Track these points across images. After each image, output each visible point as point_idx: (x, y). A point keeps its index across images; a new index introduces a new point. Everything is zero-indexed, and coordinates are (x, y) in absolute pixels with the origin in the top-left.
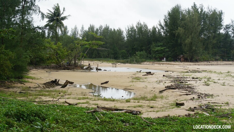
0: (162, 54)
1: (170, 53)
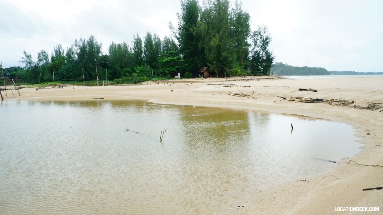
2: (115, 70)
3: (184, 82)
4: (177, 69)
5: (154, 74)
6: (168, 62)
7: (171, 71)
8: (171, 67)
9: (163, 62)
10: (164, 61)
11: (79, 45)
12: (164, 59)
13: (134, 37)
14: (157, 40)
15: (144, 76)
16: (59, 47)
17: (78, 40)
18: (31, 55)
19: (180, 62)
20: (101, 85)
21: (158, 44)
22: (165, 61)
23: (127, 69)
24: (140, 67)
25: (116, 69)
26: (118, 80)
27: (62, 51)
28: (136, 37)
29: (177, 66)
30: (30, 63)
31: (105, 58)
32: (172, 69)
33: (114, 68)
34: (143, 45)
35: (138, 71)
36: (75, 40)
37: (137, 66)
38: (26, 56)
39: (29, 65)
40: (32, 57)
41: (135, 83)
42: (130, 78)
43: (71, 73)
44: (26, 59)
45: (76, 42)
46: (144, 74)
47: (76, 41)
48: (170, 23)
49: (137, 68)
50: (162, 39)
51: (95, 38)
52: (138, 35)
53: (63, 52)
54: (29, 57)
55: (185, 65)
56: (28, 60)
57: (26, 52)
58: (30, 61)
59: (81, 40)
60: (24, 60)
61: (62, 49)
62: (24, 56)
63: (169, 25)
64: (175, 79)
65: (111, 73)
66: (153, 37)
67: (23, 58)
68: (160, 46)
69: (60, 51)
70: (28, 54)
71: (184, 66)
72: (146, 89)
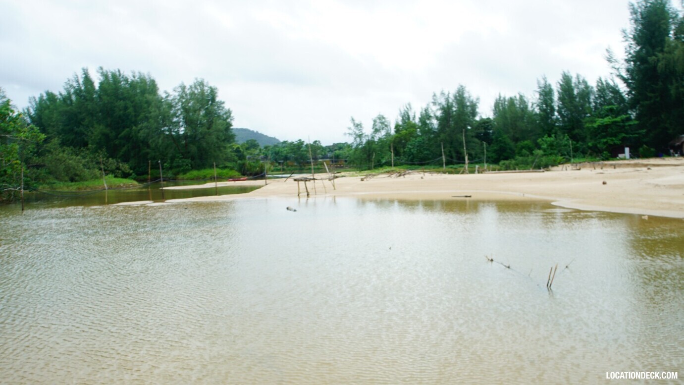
0: (615, 136)
1: (644, 131)
2: (502, 145)
3: (636, 165)
4: (623, 139)
5: (576, 150)
6: (604, 128)
7: (610, 145)
8: (611, 136)
9: (595, 128)
10: (595, 125)
11: (440, 102)
12: (595, 122)
13: (539, 82)
14: (582, 86)
15: (556, 155)
16: (407, 108)
17: (438, 94)
18: (362, 123)
19: (630, 125)
20: (472, 172)
21: (585, 93)
22: (599, 126)
23: (526, 142)
24: (549, 139)
25: (505, 143)
26: (507, 162)
27: (413, 115)
28: (542, 82)
29: (624, 135)
30: (360, 136)
31: (485, 123)
32: (612, 140)
33: (500, 140)
34: (556, 97)
35: (545, 146)
36: (433, 94)
37: (543, 137)
38: (354, 125)
39: (358, 140)
40: (363, 126)
41: (538, 167)
42: (530, 159)
43: (426, 152)
44: (355, 130)
45: (435, 98)
46: (556, 152)
47: (435, 95)
48: (607, 50)
49: (543, 140)
50: (593, 84)
51: (467, 89)
52: (545, 79)
53: (414, 117)
54: (358, 126)
55: (640, 131)
56: (357, 132)
57: (354, 119)
58: (361, 133)
59: (443, 94)
60: (351, 132)
61: (413, 111)
62: (351, 125)
63: (607, 55)
64: (618, 160)
65: (495, 151)
66: (574, 80)
67: (350, 129)
68: (589, 98)
69: (410, 114)
70: (357, 122)
71: (639, 134)
72: (553, 180)
